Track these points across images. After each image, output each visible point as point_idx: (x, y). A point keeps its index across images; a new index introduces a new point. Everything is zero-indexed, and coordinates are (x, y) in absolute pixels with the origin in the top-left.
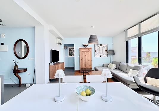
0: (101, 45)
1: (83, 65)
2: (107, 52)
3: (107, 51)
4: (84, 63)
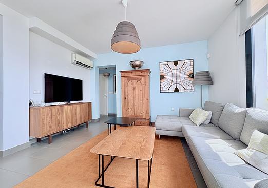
0: (176, 63)
1: (130, 110)
2: (192, 79)
3: (191, 76)
4: (130, 106)
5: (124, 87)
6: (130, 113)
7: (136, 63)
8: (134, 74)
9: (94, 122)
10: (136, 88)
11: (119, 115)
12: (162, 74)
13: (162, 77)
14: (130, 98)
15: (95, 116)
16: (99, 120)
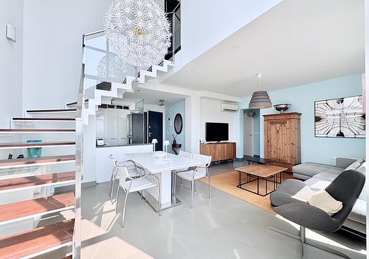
1: (273, 153)
4: (273, 149)
5: (267, 131)
6: (273, 156)
7: (281, 106)
8: (278, 117)
9: (238, 160)
10: (280, 132)
11: (262, 156)
12: (317, 115)
13: (318, 119)
14: (273, 142)
15: (240, 155)
16: (243, 160)
